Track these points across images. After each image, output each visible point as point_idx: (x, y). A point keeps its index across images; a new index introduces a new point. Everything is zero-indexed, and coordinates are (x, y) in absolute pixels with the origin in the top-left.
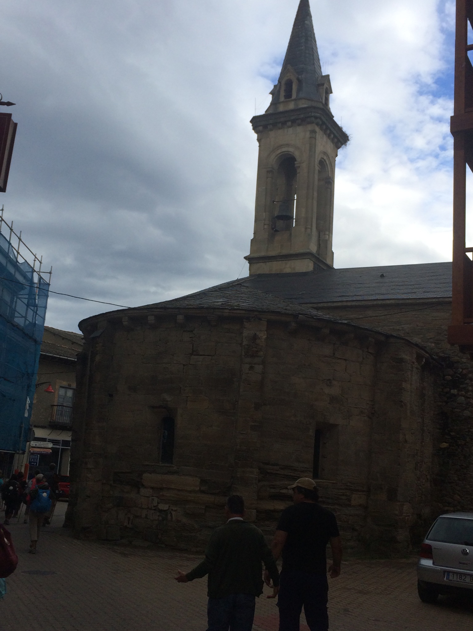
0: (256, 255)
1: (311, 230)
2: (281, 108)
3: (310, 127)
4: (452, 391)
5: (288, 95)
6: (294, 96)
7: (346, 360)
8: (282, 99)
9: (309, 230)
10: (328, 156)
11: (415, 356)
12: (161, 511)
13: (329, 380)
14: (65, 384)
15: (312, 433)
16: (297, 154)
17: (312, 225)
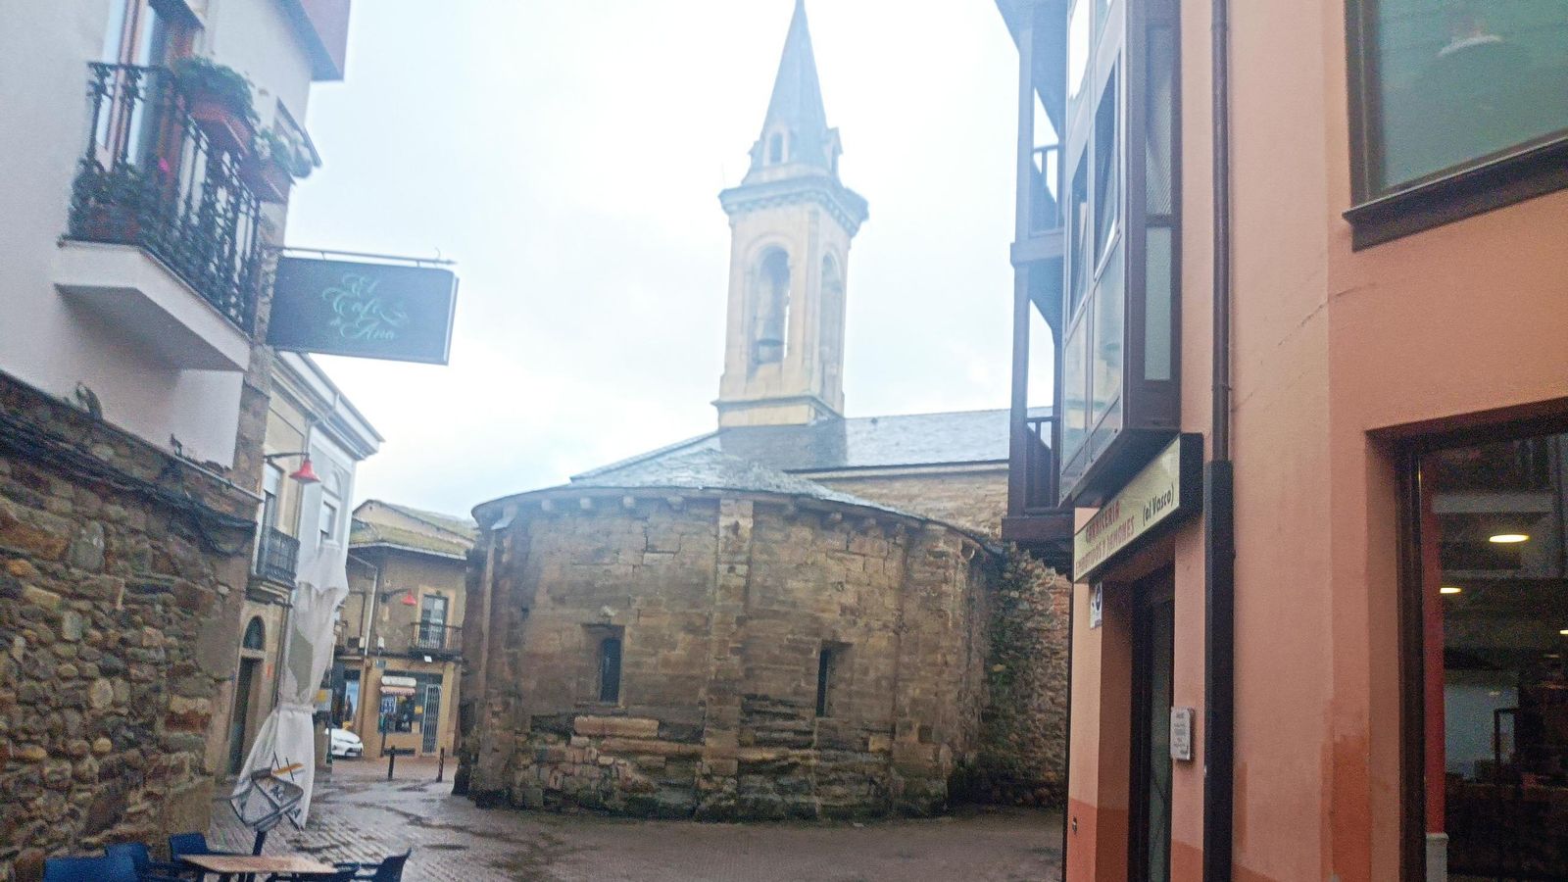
0: (727, 399)
1: (811, 359)
2: (765, 177)
3: (809, 206)
4: (1012, 594)
5: (776, 158)
6: (785, 158)
7: (864, 555)
8: (766, 162)
9: (807, 363)
10: (837, 250)
11: (960, 547)
12: (602, 766)
13: (840, 583)
14: (432, 591)
15: (815, 655)
16: (790, 249)
17: (812, 354)
